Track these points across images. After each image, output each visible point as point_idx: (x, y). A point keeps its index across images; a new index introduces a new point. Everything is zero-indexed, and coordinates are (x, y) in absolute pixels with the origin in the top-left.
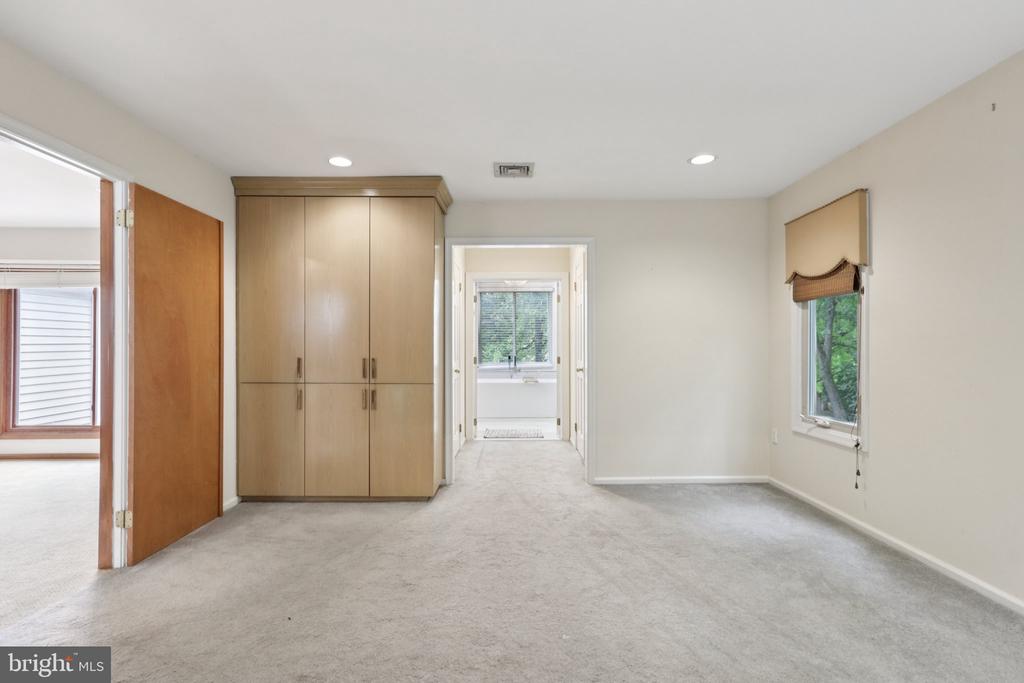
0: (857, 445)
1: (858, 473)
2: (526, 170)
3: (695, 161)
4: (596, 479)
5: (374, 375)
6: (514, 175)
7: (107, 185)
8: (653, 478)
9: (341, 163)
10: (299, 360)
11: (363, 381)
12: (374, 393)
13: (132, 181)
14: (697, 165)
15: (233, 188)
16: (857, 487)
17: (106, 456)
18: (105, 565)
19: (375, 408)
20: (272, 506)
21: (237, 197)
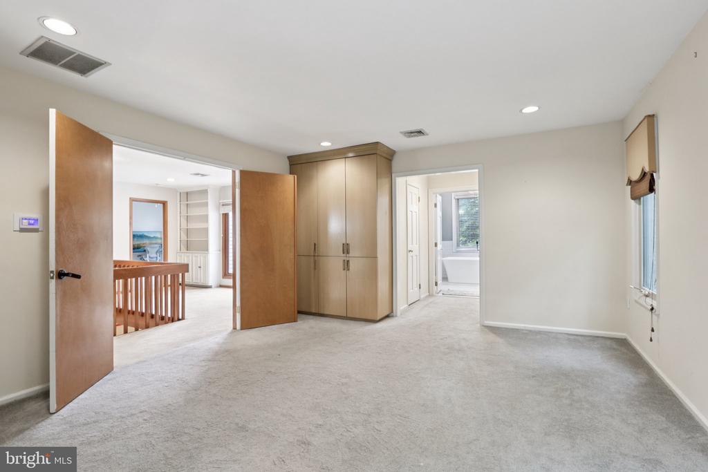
0: (652, 309)
1: (653, 330)
2: (420, 132)
3: (524, 111)
4: (486, 322)
5: (348, 253)
6: (415, 136)
7: (234, 172)
8: (526, 325)
9: (326, 145)
10: (315, 244)
11: (343, 255)
12: (348, 261)
13: (241, 169)
14: (525, 113)
15: (288, 162)
16: (651, 340)
17: (234, 287)
18: (235, 328)
19: (349, 270)
20: (318, 318)
21: (290, 165)
